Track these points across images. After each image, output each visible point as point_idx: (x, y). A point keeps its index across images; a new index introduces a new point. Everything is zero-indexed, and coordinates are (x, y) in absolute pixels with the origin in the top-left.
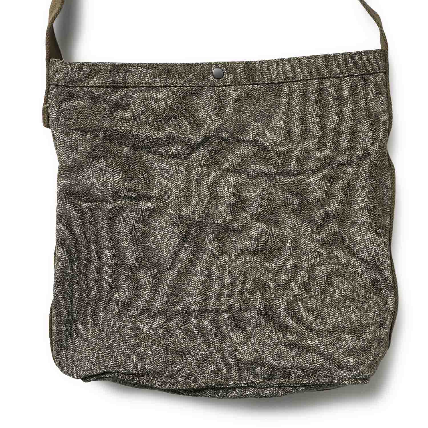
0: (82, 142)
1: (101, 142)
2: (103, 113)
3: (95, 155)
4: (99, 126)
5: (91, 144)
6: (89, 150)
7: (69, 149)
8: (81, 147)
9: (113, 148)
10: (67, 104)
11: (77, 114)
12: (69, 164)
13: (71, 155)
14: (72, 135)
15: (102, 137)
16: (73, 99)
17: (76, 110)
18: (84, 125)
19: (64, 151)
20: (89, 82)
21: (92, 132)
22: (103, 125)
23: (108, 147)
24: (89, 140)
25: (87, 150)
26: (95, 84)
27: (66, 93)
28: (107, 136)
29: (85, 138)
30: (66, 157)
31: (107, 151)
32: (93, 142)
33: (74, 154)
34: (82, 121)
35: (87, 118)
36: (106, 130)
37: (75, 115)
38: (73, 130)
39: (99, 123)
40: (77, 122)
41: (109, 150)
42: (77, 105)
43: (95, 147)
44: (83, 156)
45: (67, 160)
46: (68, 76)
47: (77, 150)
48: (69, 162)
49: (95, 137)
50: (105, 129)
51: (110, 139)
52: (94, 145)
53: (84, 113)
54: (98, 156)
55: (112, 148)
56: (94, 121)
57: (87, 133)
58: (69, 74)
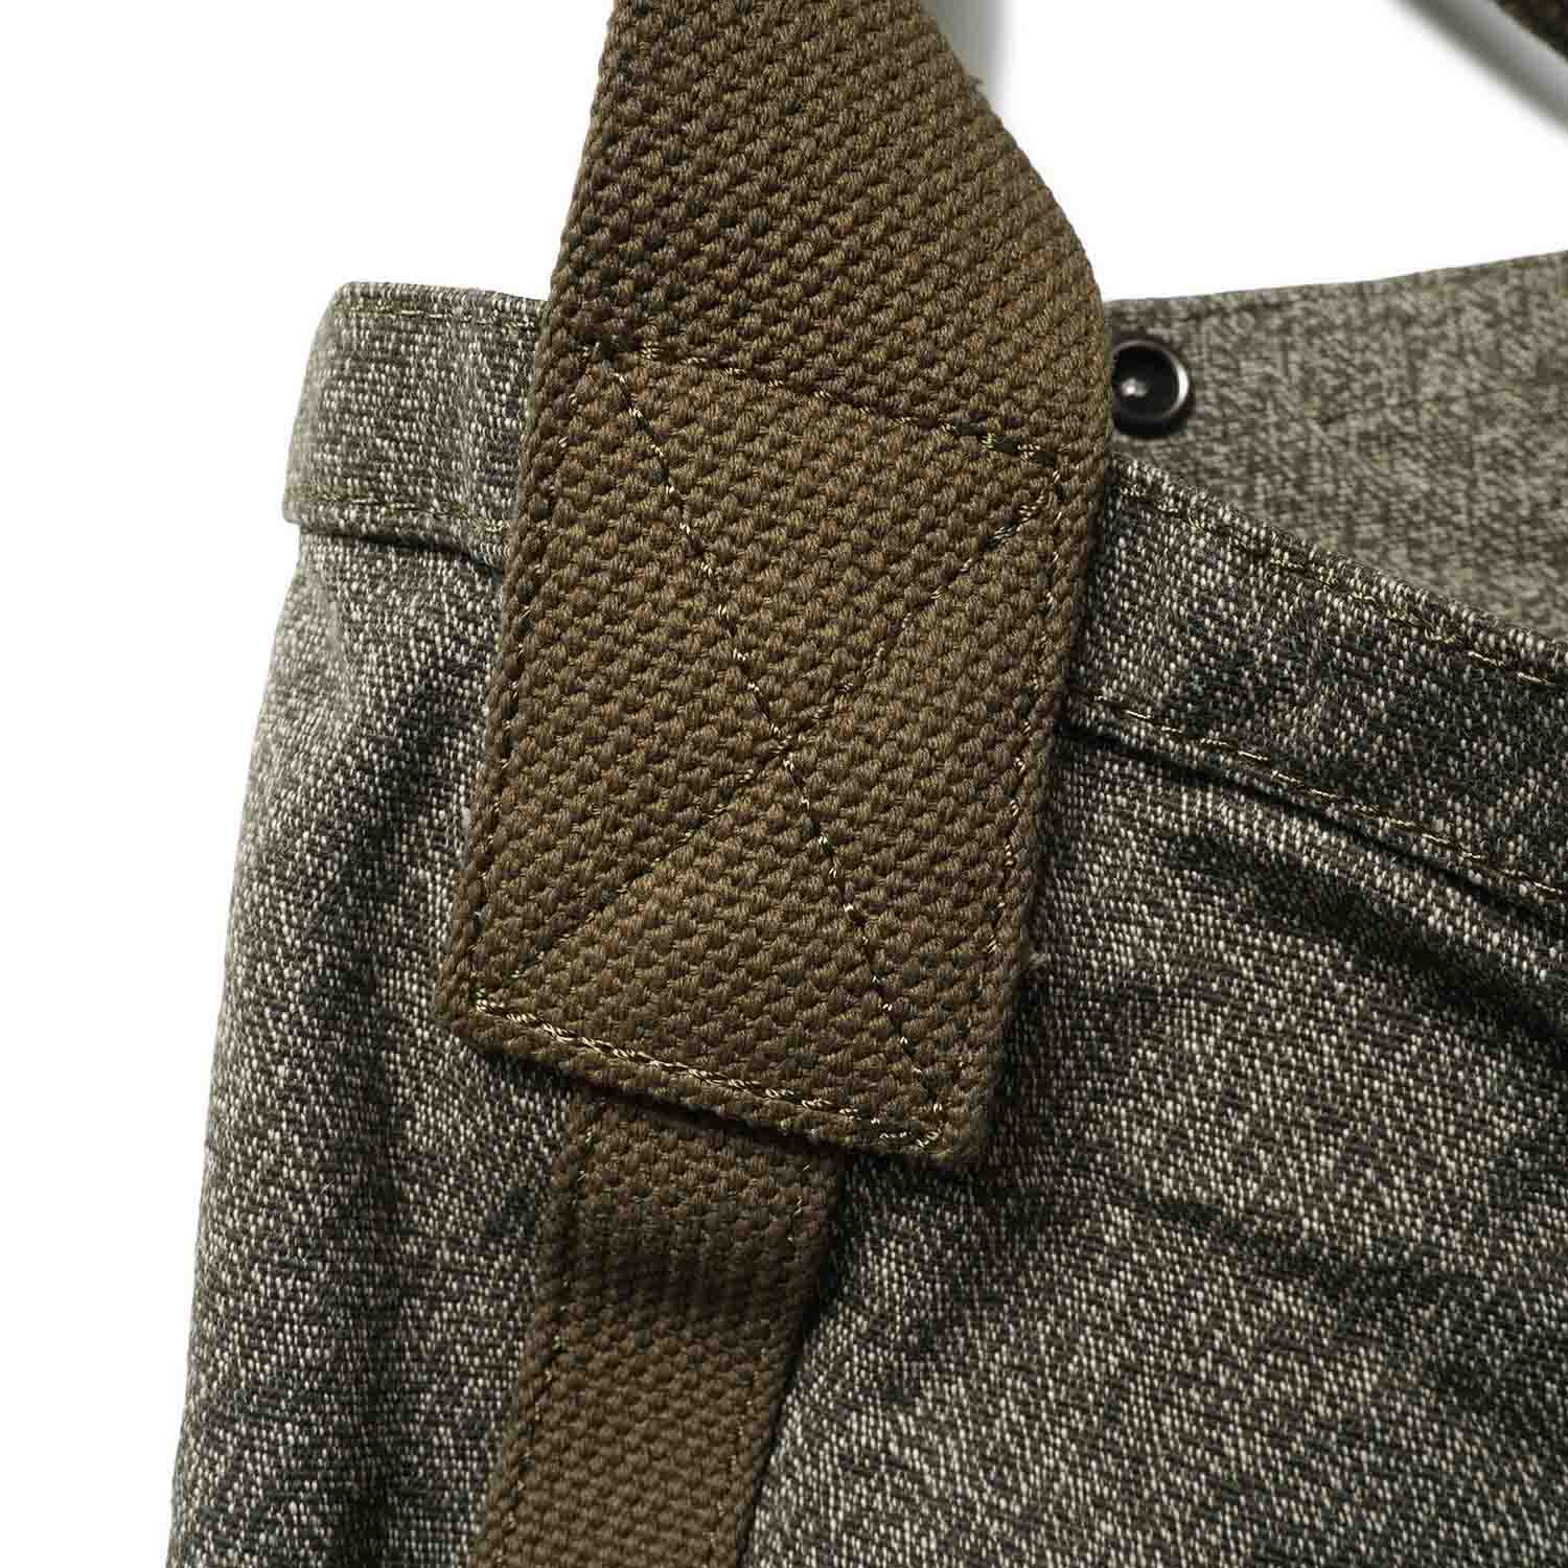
0: (1195, 1355)
1: (1405, 1413)
2: (1505, 1130)
3: (1294, 1531)
4: (1430, 1249)
5: (1285, 1404)
6: (1241, 1451)
7: (1033, 1383)
8: (1162, 1401)
9: (1517, 1516)
10: (1164, 939)
11: (1233, 1061)
12: (983, 1534)
13: (1035, 1450)
14: (1120, 1253)
15: (1429, 1365)
16: (1229, 897)
17: (1238, 1012)
18: (1277, 1186)
19: (975, 1398)
20: (1430, 812)
21: (1341, 1283)
22: (1469, 1245)
23: (1469, 1490)
24: (1284, 1347)
25: (1216, 1448)
26: (1495, 861)
27: (1164, 833)
28: (1486, 1371)
29: (1246, 1314)
30: (983, 1457)
31: (1449, 1519)
32: (1316, 1377)
33: (1064, 1450)
34: (1267, 1140)
35: (1331, 1123)
36: (1494, 1303)
37: (1210, 1066)
38: (1143, 1207)
39: (1431, 1220)
40: (1212, 1134)
41: (1474, 1527)
42: (1257, 970)
43: (1315, 1446)
44: (1154, 1499)
45: (981, 1491)
46: (1234, 686)
47: (1111, 1419)
48: (992, 1509)
49: (1348, 1336)
50: (1480, 1289)
51: (1508, 1405)
52: (1318, 1424)
53: (1302, 1070)
54: (1321, 1542)
55: (1510, 1502)
56: (1385, 1176)
57: (1281, 1275)
58: (1254, 673)
